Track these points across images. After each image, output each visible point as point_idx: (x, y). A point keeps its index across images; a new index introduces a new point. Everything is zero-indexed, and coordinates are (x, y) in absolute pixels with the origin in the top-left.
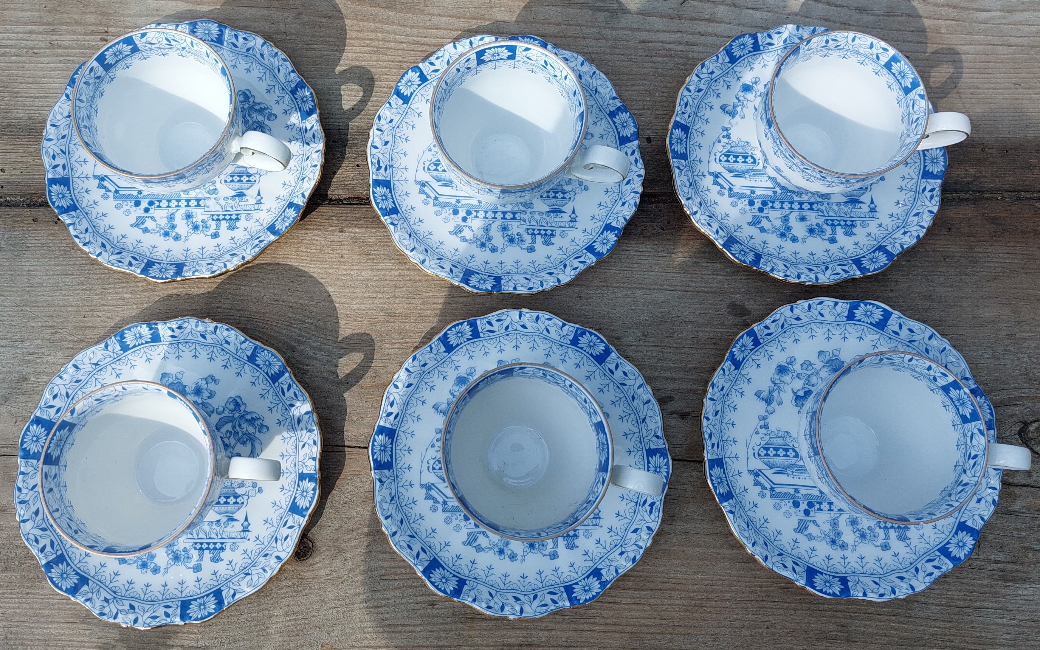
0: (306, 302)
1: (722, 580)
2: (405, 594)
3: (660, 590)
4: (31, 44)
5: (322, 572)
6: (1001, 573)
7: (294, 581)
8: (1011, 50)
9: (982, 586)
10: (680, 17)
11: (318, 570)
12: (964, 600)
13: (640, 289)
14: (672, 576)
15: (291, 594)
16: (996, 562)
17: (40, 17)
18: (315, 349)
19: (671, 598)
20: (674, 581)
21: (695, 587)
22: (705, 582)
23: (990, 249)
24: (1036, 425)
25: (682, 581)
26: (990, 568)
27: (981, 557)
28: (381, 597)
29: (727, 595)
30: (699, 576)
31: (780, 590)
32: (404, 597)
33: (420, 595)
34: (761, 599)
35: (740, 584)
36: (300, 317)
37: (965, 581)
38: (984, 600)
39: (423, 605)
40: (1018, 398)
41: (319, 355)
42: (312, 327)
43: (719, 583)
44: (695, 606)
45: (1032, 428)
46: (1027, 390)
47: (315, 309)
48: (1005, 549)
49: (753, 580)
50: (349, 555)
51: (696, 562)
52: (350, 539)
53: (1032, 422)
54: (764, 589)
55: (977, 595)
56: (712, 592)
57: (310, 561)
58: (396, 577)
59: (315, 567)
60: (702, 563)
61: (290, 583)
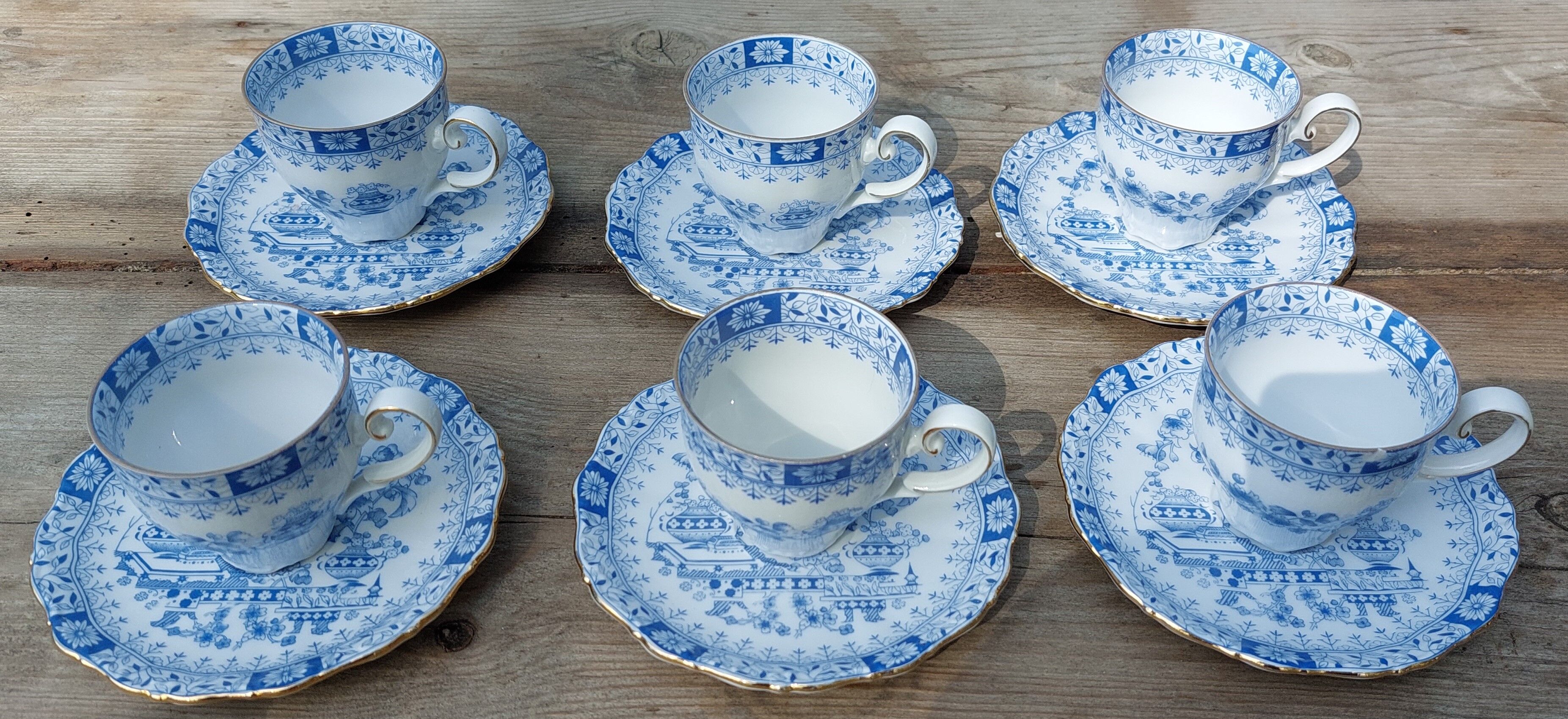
0: (507, 363)
1: (1114, 681)
2: (611, 696)
3: (1018, 693)
4: (204, 135)
5: (483, 666)
6: (1558, 676)
7: (437, 677)
8: (1417, 147)
9: (1533, 693)
10: (1003, 121)
11: (476, 664)
12: (1509, 711)
13: (967, 353)
14: (1035, 675)
15: (429, 694)
16: (1546, 662)
17: (223, 114)
18: (511, 410)
19: (1035, 703)
20: (1037, 681)
21: (1073, 690)
22: (1088, 683)
23: (1440, 318)
24: (1559, 498)
25: (1051, 682)
26: (1538, 669)
27: (1521, 655)
28: (572, 699)
29: (1126, 701)
30: (1077, 675)
31: (1208, 694)
32: (608, 700)
33: (635, 698)
34: (1179, 706)
35: (1142, 686)
36: (495, 378)
37: (1503, 686)
38: (1540, 712)
39: (639, 711)
40: (1526, 470)
41: (516, 417)
42: (511, 388)
43: (1111, 684)
44: (1075, 714)
45: (1555, 502)
46: (1535, 462)
47: (517, 370)
48: (1556, 646)
49: (1163, 681)
50: (527, 645)
51: (1071, 657)
52: (532, 626)
53: (1553, 496)
54: (1184, 692)
55: (1529, 704)
56: (1099, 696)
57: (467, 652)
58: (599, 674)
59: (473, 661)
60: (1080, 659)
61: (430, 680)
